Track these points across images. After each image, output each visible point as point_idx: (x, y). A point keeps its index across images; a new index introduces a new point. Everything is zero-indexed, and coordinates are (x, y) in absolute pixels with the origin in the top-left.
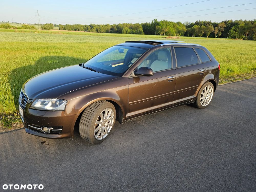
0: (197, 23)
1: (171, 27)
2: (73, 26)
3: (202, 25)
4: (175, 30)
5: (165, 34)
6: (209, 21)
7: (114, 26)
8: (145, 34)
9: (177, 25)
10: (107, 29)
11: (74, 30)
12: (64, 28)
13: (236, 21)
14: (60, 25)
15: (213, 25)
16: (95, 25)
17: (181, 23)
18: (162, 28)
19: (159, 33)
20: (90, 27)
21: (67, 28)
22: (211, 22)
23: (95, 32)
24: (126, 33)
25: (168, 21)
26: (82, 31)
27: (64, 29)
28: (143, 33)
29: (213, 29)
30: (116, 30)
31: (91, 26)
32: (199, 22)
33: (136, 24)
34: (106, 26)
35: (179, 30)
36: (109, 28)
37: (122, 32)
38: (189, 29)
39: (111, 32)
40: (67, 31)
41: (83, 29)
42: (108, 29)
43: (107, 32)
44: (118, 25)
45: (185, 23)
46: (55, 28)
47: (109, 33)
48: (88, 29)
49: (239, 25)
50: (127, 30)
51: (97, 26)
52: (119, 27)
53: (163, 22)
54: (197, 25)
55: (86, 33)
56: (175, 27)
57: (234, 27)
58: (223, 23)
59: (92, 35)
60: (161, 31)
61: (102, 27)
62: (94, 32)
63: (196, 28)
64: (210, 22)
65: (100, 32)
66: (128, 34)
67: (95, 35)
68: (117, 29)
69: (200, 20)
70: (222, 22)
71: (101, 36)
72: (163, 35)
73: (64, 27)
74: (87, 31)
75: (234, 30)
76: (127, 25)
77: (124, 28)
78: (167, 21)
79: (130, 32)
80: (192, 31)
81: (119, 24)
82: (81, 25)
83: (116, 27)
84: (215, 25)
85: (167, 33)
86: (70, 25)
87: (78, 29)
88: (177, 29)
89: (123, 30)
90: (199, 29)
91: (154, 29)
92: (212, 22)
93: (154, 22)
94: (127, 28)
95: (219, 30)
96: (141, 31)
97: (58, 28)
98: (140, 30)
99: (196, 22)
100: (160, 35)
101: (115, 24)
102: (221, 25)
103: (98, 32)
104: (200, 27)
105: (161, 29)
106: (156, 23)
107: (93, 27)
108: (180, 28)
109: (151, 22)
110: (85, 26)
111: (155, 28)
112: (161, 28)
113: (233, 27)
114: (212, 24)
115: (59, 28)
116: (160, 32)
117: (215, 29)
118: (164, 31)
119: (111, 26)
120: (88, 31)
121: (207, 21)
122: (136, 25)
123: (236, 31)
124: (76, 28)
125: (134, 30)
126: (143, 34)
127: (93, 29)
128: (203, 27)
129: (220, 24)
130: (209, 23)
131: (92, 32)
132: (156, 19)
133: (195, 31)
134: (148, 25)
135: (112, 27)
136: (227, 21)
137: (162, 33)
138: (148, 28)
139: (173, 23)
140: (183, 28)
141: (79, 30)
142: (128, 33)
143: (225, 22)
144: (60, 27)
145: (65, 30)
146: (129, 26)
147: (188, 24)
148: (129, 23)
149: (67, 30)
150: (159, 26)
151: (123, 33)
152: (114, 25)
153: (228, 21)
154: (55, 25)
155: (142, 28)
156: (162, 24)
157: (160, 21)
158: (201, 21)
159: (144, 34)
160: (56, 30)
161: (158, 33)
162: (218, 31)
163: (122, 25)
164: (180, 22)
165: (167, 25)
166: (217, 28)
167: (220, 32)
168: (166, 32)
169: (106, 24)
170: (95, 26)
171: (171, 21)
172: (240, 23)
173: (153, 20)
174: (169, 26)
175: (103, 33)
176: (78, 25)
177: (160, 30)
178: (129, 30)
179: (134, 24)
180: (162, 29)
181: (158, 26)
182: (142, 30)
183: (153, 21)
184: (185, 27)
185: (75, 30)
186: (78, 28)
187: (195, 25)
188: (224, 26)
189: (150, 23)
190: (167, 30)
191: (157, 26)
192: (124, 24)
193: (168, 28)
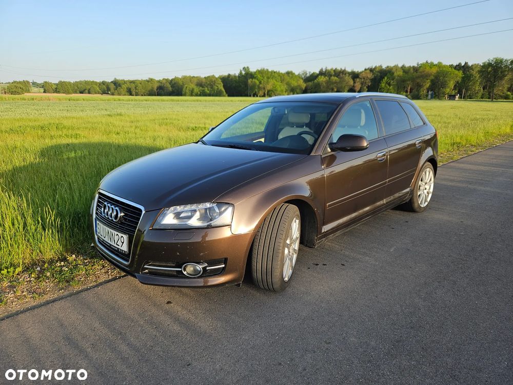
0: (322, 73)
1: (276, 80)
2: (76, 84)
3: (331, 76)
4: (284, 87)
5: (267, 94)
6: (343, 69)
7: (164, 81)
8: (229, 96)
9: (287, 78)
10: (150, 88)
11: (78, 92)
12: (56, 88)
13: (388, 67)
14: (46, 82)
15: (351, 76)
16: (124, 80)
17: (294, 74)
18: (260, 83)
19: (256, 92)
20: (113, 85)
21: (61, 88)
22: (347, 70)
23: (125, 95)
24: (192, 95)
25: (270, 70)
26: (96, 93)
27: (56, 91)
28: (225, 93)
29: (351, 82)
30: (170, 89)
31: (117, 84)
32: (326, 70)
33: (209, 77)
34: (148, 81)
35: (293, 86)
36: (156, 86)
37: (183, 93)
38: (310, 84)
39: (159, 95)
40: (64, 95)
41: (100, 91)
42: (153, 88)
43: (151, 94)
44: (172, 80)
45: (301, 74)
46: (36, 89)
47: (155, 95)
48: (109, 89)
49: (393, 73)
50: (193, 89)
51: (128, 84)
52: (175, 83)
53: (262, 72)
54: (323, 77)
55: (105, 97)
56: (283, 80)
57: (386, 78)
58: (368, 71)
59: (123, 100)
60: (259, 88)
61: (140, 85)
62: (123, 95)
63: (322, 81)
64: (345, 70)
65: (136, 95)
66: (194, 96)
67: (129, 100)
68: (171, 86)
69: (326, 68)
70: (366, 70)
71: (142, 101)
72: (264, 96)
73: (54, 87)
74: (108, 94)
75: (387, 83)
76: (191, 79)
77: (186, 86)
78: (267, 70)
79: (199, 93)
80: (315, 87)
81: (174, 77)
82: (93, 82)
83: (170, 84)
84: (355, 76)
85: (270, 93)
86: (69, 83)
87: (87, 91)
88: (288, 84)
89: (184, 90)
90: (327, 82)
91: (245, 86)
92: (349, 70)
93: (243, 72)
94: (192, 85)
95: (362, 84)
96: (221, 90)
97: (42, 90)
98: (218, 89)
99: (320, 72)
100: (257, 96)
101: (166, 78)
102: (364, 75)
103: (131, 94)
104: (329, 79)
105: (259, 86)
106: (247, 76)
107: (120, 85)
108: (294, 83)
109: (239, 72)
110: (104, 83)
111: (246, 84)
112: (257, 82)
113: (384, 78)
114: (350, 74)
115: (45, 89)
116: (257, 90)
117: (354, 83)
118: (264, 88)
119: (159, 81)
120: (109, 92)
121: (339, 68)
122: (209, 79)
123: (389, 85)
124: (84, 88)
125: (206, 89)
126: (224, 96)
127: (122, 90)
128: (334, 79)
129: (363, 73)
130: (343, 72)
131: (119, 94)
132: (248, 67)
133: (322, 87)
134: (232, 79)
135: (160, 84)
136: (373, 67)
137: (261, 93)
138: (234, 85)
139: (279, 72)
140: (299, 82)
141: (89, 93)
142: (194, 94)
143: (371, 70)
144: (46, 87)
145: (59, 92)
146: (196, 81)
147: (306, 74)
148: (195, 76)
149: (64, 93)
150: (254, 80)
151: (185, 95)
152: (163, 79)
153: (376, 67)
154: (34, 83)
155: (222, 85)
156: (259, 76)
157: (255, 71)
158: (329, 68)
159: (227, 95)
160: (37, 93)
161: (254, 92)
162: (360, 86)
163: (181, 79)
164: (292, 72)
165: (268, 78)
166: (358, 80)
167: (365, 88)
168: (268, 91)
169: (147, 79)
170: (125, 82)
171: (275, 71)
172: (394, 70)
173: (242, 69)
174: (272, 78)
175: (142, 95)
176: (87, 83)
177: (257, 87)
178: (197, 90)
179: (205, 78)
180: (261, 85)
181: (252, 79)
182: (221, 87)
183: (241, 71)
184: (302, 81)
185: (81, 93)
186: (88, 89)
187: (320, 77)
188: (370, 76)
189: (237, 75)
190: (269, 87)
191: (250, 81)
192: (185, 78)
193: (270, 84)
